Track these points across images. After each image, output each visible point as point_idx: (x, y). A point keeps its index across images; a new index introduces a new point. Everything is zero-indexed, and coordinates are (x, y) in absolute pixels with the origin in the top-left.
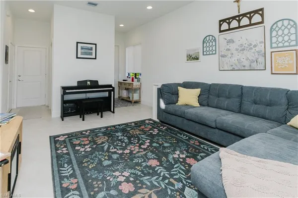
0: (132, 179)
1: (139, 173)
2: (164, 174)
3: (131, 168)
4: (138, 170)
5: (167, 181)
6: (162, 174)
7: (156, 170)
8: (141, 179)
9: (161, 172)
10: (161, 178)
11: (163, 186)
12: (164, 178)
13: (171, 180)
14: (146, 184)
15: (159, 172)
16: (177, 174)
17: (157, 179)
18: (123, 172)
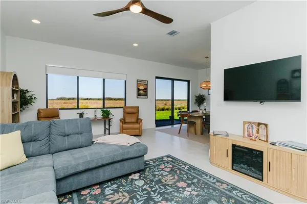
0: (181, 189)
1: (176, 194)
2: (155, 194)
3: (184, 198)
4: (178, 197)
5: (154, 189)
6: (156, 194)
7: (161, 198)
8: (173, 190)
9: (157, 196)
10: (158, 191)
11: (157, 186)
12: (155, 191)
13: (150, 190)
14: (169, 186)
15: (159, 196)
16: (144, 194)
17: (161, 190)
18: (191, 194)
